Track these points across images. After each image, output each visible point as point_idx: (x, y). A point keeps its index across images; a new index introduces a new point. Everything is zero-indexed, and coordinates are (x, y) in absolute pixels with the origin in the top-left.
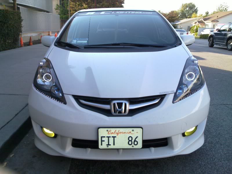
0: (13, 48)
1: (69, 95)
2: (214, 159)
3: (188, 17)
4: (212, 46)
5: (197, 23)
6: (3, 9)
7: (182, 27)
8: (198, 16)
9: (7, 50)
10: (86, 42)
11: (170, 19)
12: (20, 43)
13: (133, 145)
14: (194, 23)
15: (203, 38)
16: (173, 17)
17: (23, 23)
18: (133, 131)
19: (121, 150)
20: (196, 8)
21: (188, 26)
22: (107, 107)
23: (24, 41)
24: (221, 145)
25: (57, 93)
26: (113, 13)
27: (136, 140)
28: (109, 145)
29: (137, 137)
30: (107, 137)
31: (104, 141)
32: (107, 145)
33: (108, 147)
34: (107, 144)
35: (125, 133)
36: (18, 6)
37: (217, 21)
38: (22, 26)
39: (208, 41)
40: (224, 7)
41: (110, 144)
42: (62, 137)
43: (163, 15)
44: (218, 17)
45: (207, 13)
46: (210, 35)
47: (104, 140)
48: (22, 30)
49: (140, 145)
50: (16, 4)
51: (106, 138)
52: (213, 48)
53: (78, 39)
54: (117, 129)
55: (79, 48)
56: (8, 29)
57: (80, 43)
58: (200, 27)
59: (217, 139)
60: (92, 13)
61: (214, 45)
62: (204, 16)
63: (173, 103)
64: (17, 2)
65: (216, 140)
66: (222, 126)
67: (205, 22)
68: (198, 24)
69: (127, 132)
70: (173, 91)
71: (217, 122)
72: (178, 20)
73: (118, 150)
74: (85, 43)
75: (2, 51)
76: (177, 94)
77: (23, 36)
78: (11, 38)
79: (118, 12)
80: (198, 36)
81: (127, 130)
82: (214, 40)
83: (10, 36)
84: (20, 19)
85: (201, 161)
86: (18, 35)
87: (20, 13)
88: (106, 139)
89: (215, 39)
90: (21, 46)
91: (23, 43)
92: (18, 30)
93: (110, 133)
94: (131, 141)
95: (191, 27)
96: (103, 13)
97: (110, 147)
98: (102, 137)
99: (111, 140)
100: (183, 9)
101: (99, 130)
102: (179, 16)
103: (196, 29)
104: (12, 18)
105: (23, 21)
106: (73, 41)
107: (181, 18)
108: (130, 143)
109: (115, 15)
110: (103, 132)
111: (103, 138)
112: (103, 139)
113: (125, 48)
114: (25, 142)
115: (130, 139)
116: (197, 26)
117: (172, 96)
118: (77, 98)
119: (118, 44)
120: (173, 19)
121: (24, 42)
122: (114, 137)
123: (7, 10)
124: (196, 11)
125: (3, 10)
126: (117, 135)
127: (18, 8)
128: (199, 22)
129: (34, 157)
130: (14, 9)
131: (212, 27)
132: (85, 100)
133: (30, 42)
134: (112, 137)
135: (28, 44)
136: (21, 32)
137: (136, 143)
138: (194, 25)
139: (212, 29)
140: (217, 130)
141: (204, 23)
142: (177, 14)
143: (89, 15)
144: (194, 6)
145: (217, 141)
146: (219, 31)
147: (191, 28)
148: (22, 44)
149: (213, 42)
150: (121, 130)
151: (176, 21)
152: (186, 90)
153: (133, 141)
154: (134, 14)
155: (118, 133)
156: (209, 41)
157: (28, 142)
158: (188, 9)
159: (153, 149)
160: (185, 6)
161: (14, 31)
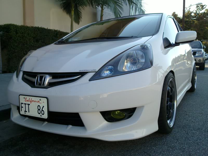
13: (41, 114)
18: (40, 100)
27: (43, 109)
31: (23, 107)
35: (36, 102)
41: (26, 111)
51: (24, 104)
54: (30, 98)
81: (37, 99)
93: (26, 100)
97: (26, 114)
98: (21, 103)
101: (20, 97)
108: (39, 112)
110: (22, 99)
115: (39, 108)
118: (24, 73)
126: (31, 103)
134: (28, 104)
137: (43, 112)
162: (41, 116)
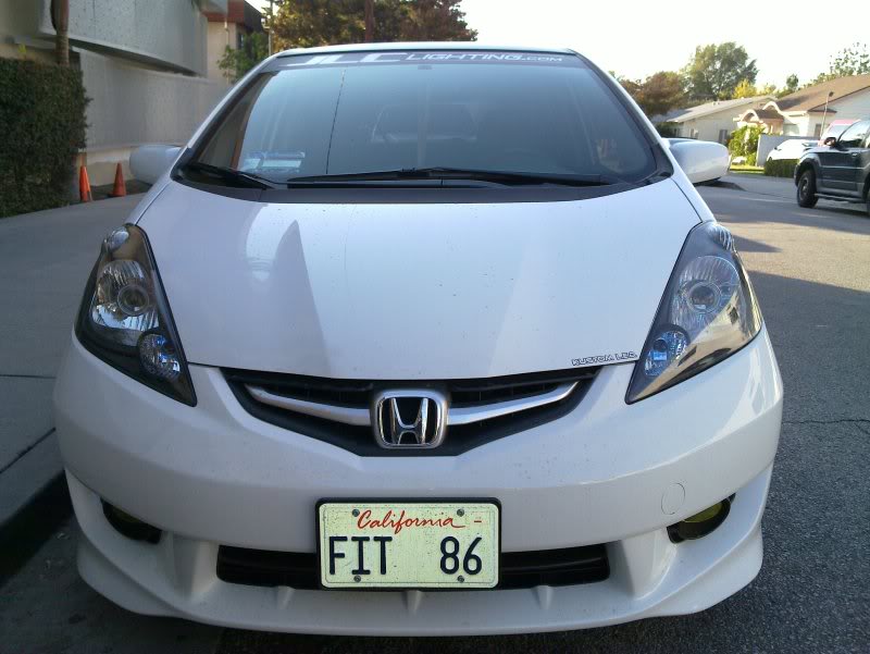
0: (51, 207)
1: (208, 370)
2: (805, 638)
3: (722, 94)
4: (808, 202)
5: (756, 118)
6: (16, 57)
7: (695, 131)
8: (758, 92)
9: (26, 212)
10: (297, 164)
11: (651, 101)
12: (78, 187)
13: (461, 571)
14: (742, 116)
15: (775, 176)
16: (661, 97)
17: (90, 113)
18: (460, 513)
19: (419, 593)
20: (748, 63)
21: (721, 131)
22: (358, 416)
23: (91, 181)
24: (835, 578)
25: (164, 361)
26: (411, 57)
27: (474, 553)
28: (361, 571)
29: (478, 540)
30: (354, 539)
31: (342, 556)
32: (354, 572)
33: (357, 580)
34: (357, 568)
35: (429, 524)
36: (75, 49)
37: (829, 111)
38: (88, 122)
39: (794, 184)
40: (857, 58)
41: (365, 568)
42: (180, 539)
43: (626, 88)
44: (831, 94)
45: (793, 82)
46: (801, 161)
47: (341, 552)
48: (86, 137)
49: (489, 575)
50: (67, 42)
51: (349, 541)
52: (812, 210)
53: (265, 155)
54: (397, 508)
55: (265, 187)
56: (31, 133)
57: (273, 169)
58: (766, 131)
59: (817, 554)
60: (332, 59)
61: (817, 198)
62: (781, 91)
63: (629, 402)
64: (70, 35)
65: (813, 559)
66: (838, 506)
67: (785, 114)
68: (758, 123)
69: (435, 520)
70: (630, 354)
71: (819, 488)
72: (683, 104)
73: (403, 592)
74: (294, 169)
75: (8, 215)
76: (648, 366)
77: (90, 161)
78: (42, 165)
79: (429, 56)
80: (760, 168)
81: (438, 511)
82: (818, 180)
83: (40, 159)
84: (78, 98)
85: (751, 642)
86: (72, 156)
87: (80, 74)
88: (349, 549)
89: (821, 177)
90: (82, 200)
91: (91, 187)
92: (70, 137)
93: (364, 521)
94: (454, 555)
95: (730, 133)
96: (371, 58)
97: (365, 582)
98: (333, 540)
99: (371, 550)
100: (699, 66)
101: (321, 508)
102: (686, 90)
103: (750, 141)
104: (47, 93)
105: (91, 104)
106: (248, 163)
107: (693, 98)
108: (450, 564)
109: (416, 66)
110: (337, 520)
111: (336, 544)
112: (339, 547)
113: (446, 187)
114: (49, 562)
115: (450, 548)
116: (752, 129)
117: (622, 376)
118: (240, 380)
119: (422, 174)
120: (661, 104)
121: (95, 184)
122: (383, 540)
123: (31, 62)
124: (750, 74)
125: (16, 61)
126: (396, 532)
127: (75, 57)
128: (762, 114)
129: (74, 620)
130: (59, 60)
131: (812, 134)
132: (271, 389)
133: (116, 185)
134: (376, 539)
135: (111, 192)
136: (83, 146)
137: (472, 565)
138: (741, 125)
139: (812, 141)
140: (818, 519)
141: (782, 118)
142: (677, 82)
143: (317, 66)
144: (741, 55)
145: (818, 562)
146: (837, 144)
147: (733, 138)
148: (85, 192)
149: (813, 189)
150: (413, 511)
151: (675, 110)
152: (685, 351)
153: (461, 556)
154: (493, 62)
155: (399, 524)
156: (797, 184)
157: (61, 563)
158: (718, 65)
159: (547, 591)
160: (709, 55)
161: (54, 140)
162: (461, 579)
